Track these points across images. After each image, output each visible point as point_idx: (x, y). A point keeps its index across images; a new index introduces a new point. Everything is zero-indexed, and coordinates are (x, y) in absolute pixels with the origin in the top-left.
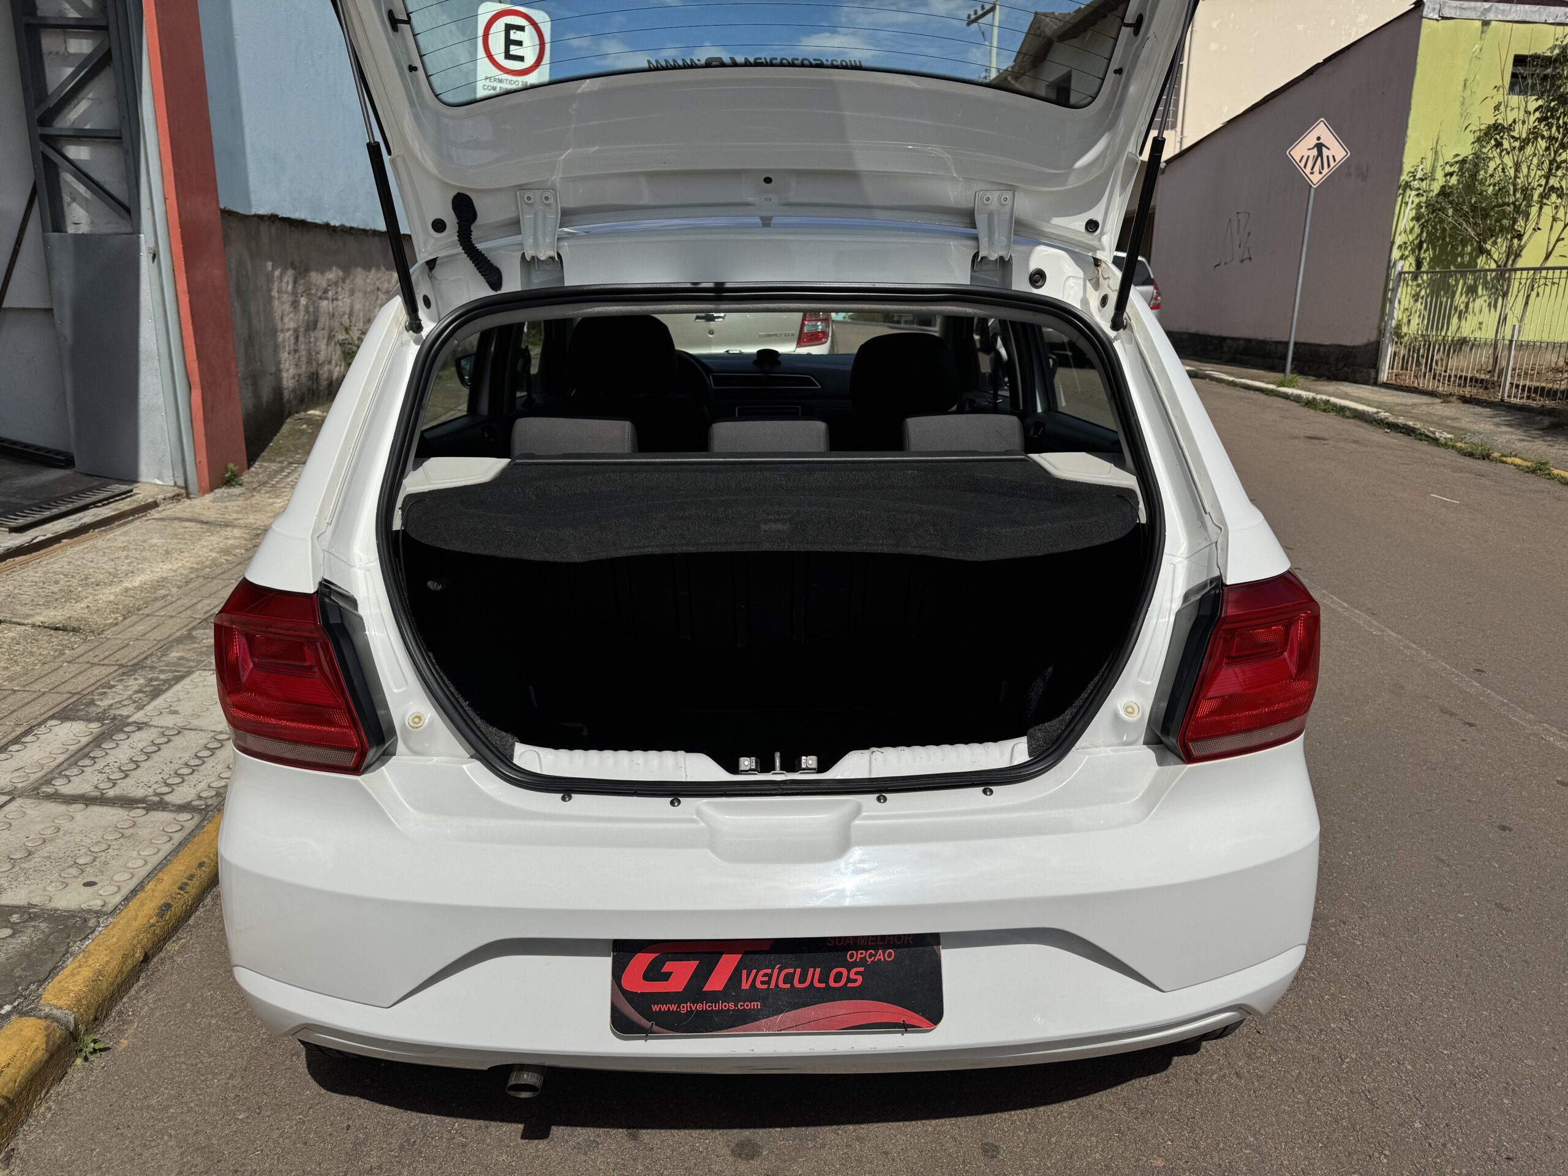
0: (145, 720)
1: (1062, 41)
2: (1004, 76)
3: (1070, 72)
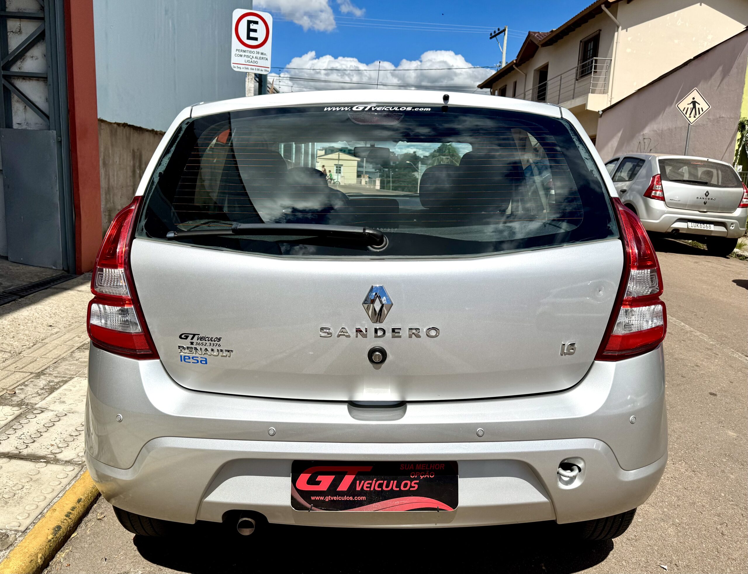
0: (46, 406)
1: (543, 47)
2: (510, 65)
3: (548, 63)
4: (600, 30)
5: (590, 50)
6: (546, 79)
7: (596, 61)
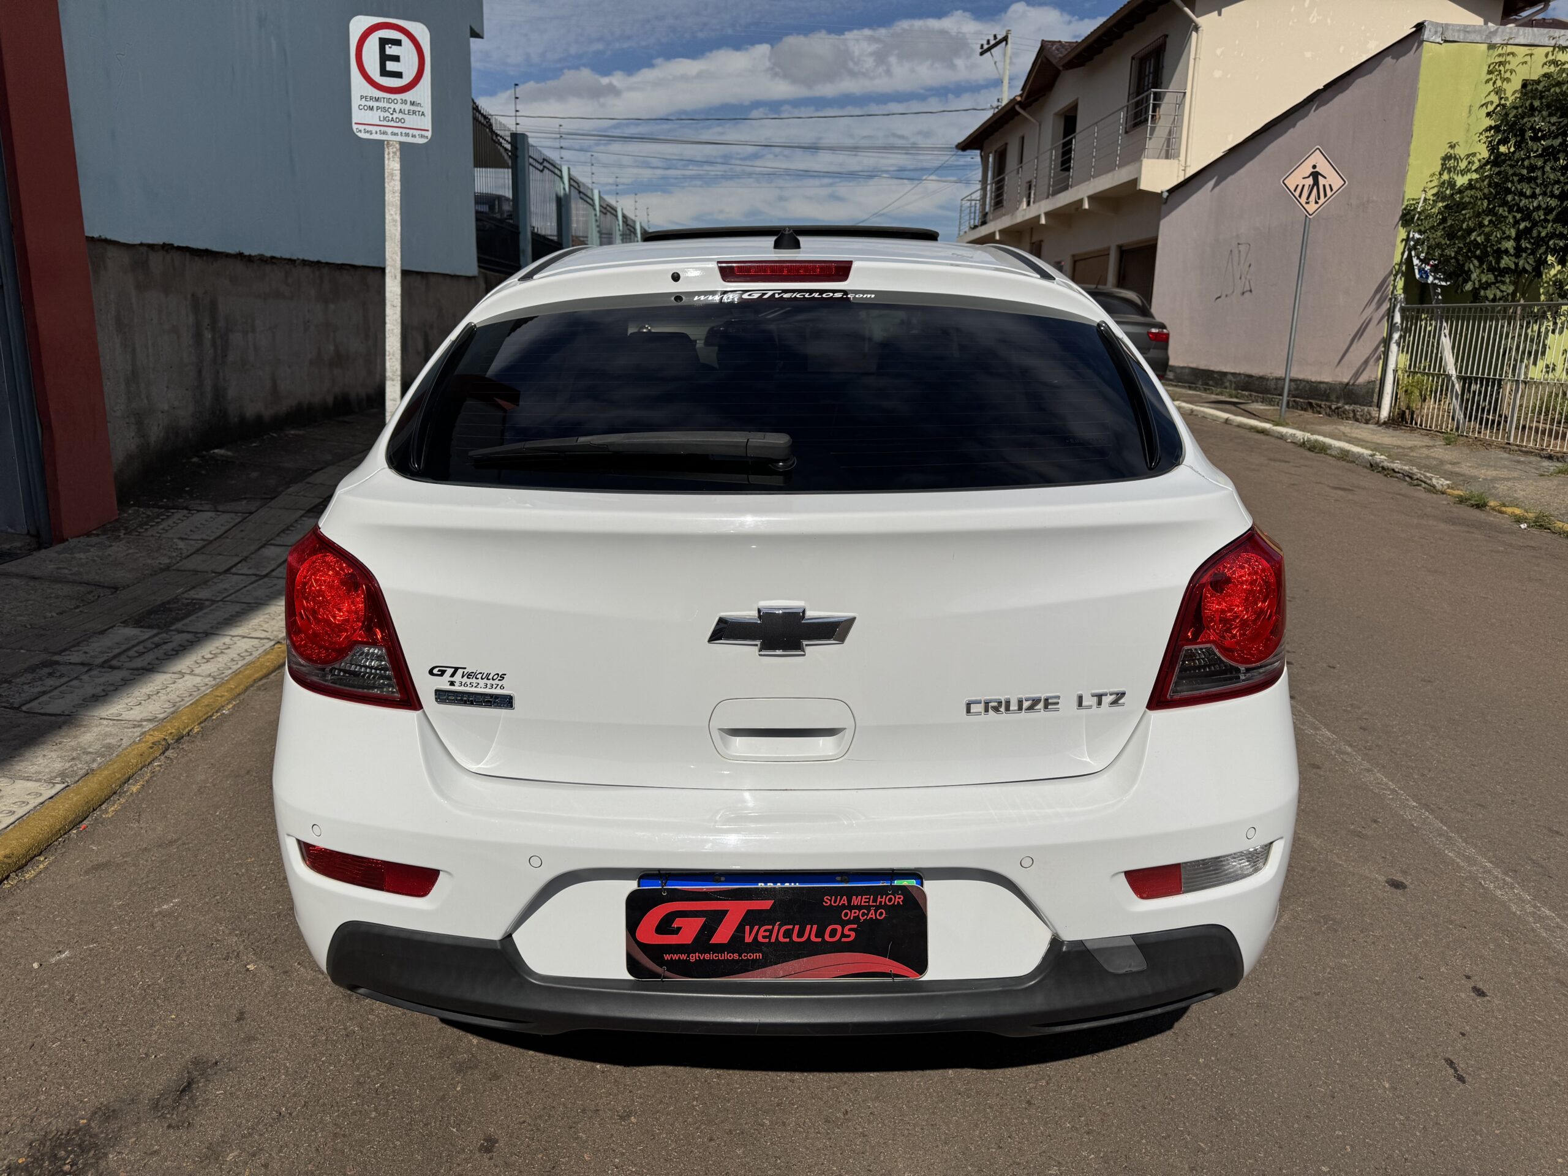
1: (1067, 69)
2: (1012, 105)
3: (1077, 100)
4: (1166, 36)
5: (1150, 73)
6: (1074, 131)
7: (1158, 97)
